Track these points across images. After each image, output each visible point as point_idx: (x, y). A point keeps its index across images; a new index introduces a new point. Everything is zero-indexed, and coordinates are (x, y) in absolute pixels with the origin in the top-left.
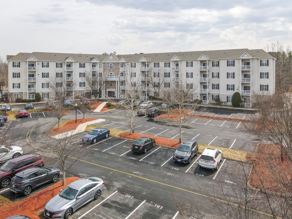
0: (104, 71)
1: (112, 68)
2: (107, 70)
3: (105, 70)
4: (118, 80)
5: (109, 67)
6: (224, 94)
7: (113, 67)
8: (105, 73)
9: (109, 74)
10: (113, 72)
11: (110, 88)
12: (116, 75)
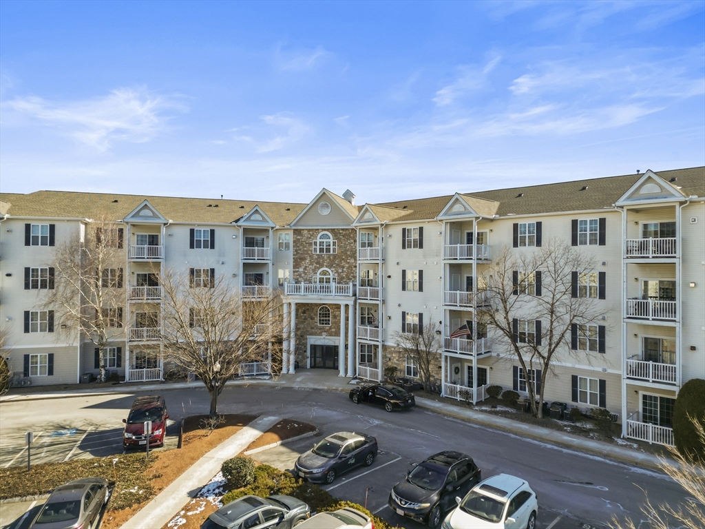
1: (328, 250)
2: (308, 259)
3: (301, 259)
4: (351, 303)
5: (318, 247)
7: (332, 247)
8: (301, 270)
9: (318, 276)
10: (330, 266)
11: (320, 334)
12: (342, 278)
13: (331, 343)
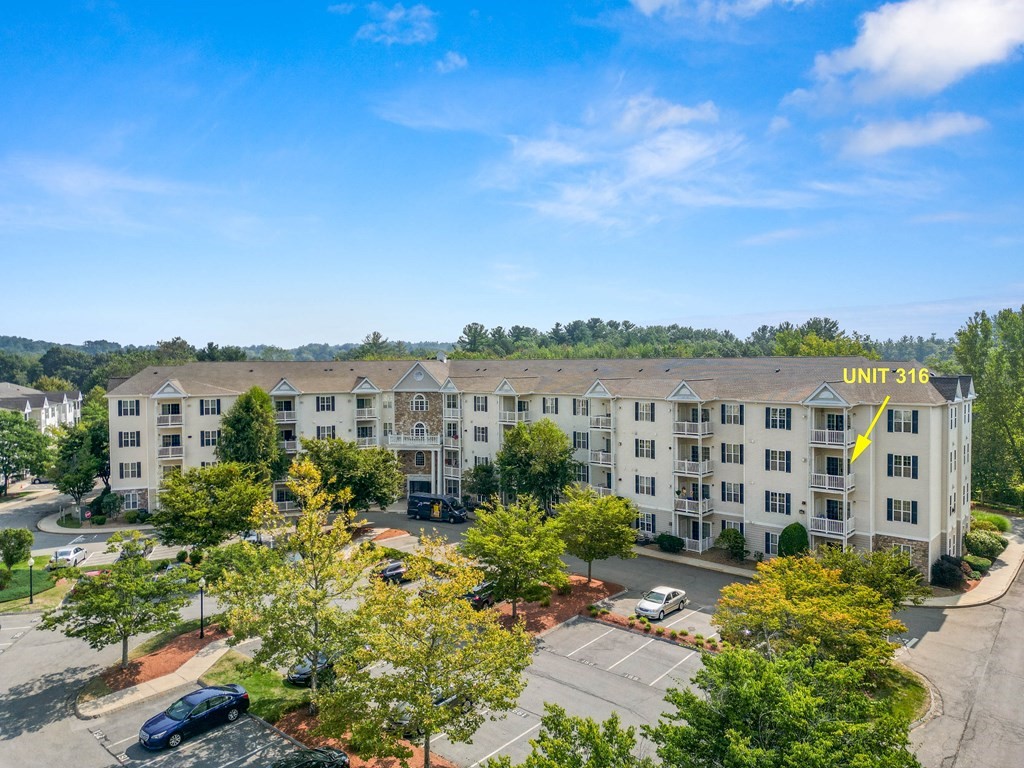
0: (397, 419)
1: (422, 408)
2: (407, 415)
3: (401, 414)
4: (439, 450)
5: (414, 406)
6: (758, 520)
7: (425, 406)
9: (415, 428)
10: (424, 421)
11: (417, 473)
12: (433, 430)
13: (426, 480)
